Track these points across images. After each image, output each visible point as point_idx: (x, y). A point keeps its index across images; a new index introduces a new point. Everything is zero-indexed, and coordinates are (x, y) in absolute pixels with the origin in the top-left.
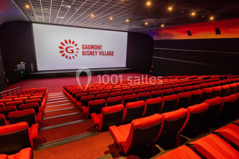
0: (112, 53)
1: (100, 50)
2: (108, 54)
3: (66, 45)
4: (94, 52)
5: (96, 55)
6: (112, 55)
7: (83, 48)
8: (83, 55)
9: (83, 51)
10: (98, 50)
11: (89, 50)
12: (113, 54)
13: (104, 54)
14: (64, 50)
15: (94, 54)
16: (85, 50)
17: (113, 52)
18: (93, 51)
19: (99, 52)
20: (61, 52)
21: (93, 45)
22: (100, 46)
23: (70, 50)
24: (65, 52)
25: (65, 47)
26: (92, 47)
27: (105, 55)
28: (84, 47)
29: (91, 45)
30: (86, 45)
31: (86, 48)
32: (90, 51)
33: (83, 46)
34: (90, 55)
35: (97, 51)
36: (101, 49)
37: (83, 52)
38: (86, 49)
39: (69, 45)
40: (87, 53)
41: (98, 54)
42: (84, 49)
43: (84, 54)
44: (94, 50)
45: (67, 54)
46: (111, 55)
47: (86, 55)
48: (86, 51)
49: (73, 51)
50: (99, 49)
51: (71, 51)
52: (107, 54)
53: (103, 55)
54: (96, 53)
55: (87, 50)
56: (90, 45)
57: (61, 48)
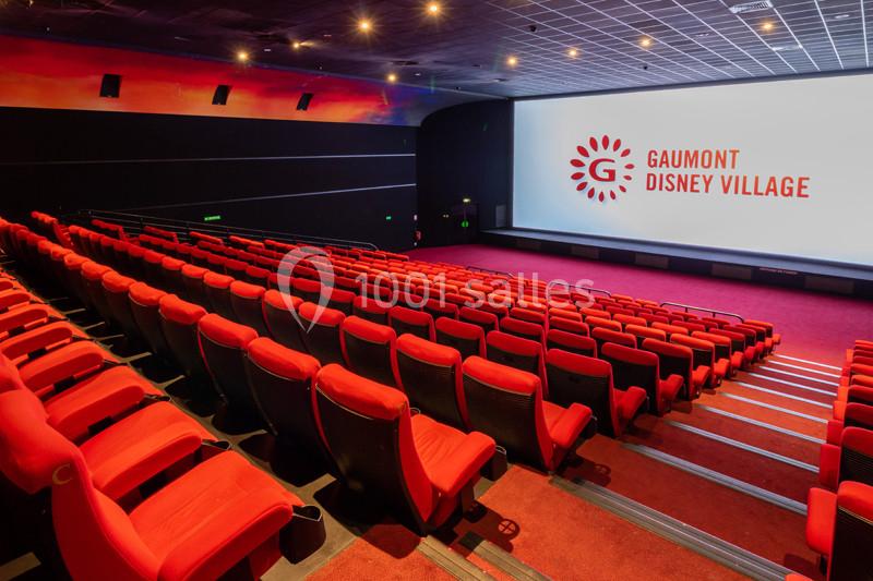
0: (801, 187)
1: (728, 172)
2: (771, 189)
3: (594, 156)
4: (696, 179)
5: (707, 191)
6: (799, 195)
7: (652, 163)
8: (648, 188)
9: (649, 175)
10: (717, 173)
11: (676, 172)
12: (804, 192)
13: (750, 188)
14: (585, 170)
15: (695, 187)
16: (657, 171)
17: (804, 183)
18: (693, 176)
19: (723, 177)
20: (577, 176)
21: (696, 153)
22: (729, 156)
23: (605, 171)
24: (588, 178)
25: (588, 162)
26: (691, 158)
27: (756, 193)
28: (655, 161)
29: (687, 153)
30: (665, 153)
31: (662, 162)
32: (680, 176)
33: (653, 156)
34: (679, 190)
35: (711, 177)
36: (733, 166)
37: (652, 178)
38: (664, 165)
39: (601, 153)
40: (665, 183)
41: (716, 185)
42: (655, 165)
43: (651, 186)
44: (700, 170)
45: (592, 183)
46: (790, 194)
47: (661, 189)
48: (661, 176)
49: (612, 175)
50: (724, 166)
51: (606, 176)
52: (769, 190)
53: (744, 192)
54: (707, 183)
55: (665, 170)
56: (680, 152)
57: (576, 163)
